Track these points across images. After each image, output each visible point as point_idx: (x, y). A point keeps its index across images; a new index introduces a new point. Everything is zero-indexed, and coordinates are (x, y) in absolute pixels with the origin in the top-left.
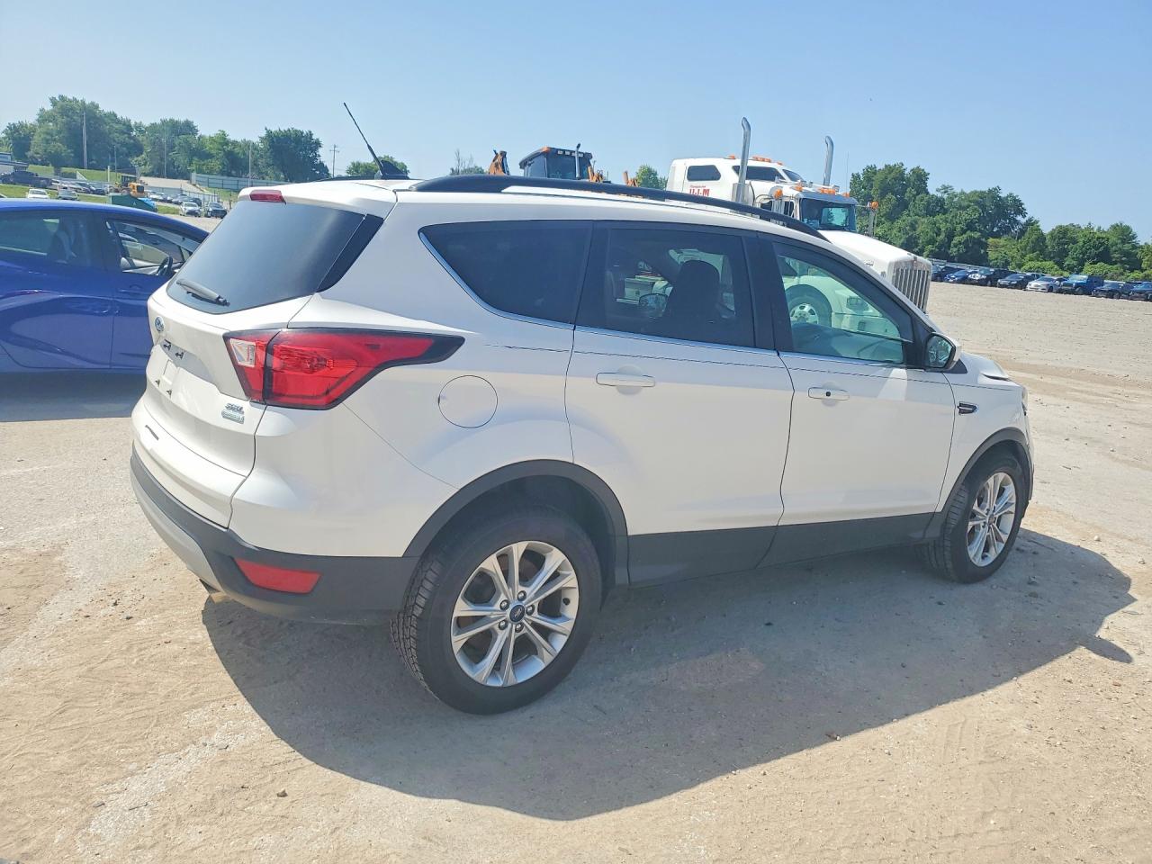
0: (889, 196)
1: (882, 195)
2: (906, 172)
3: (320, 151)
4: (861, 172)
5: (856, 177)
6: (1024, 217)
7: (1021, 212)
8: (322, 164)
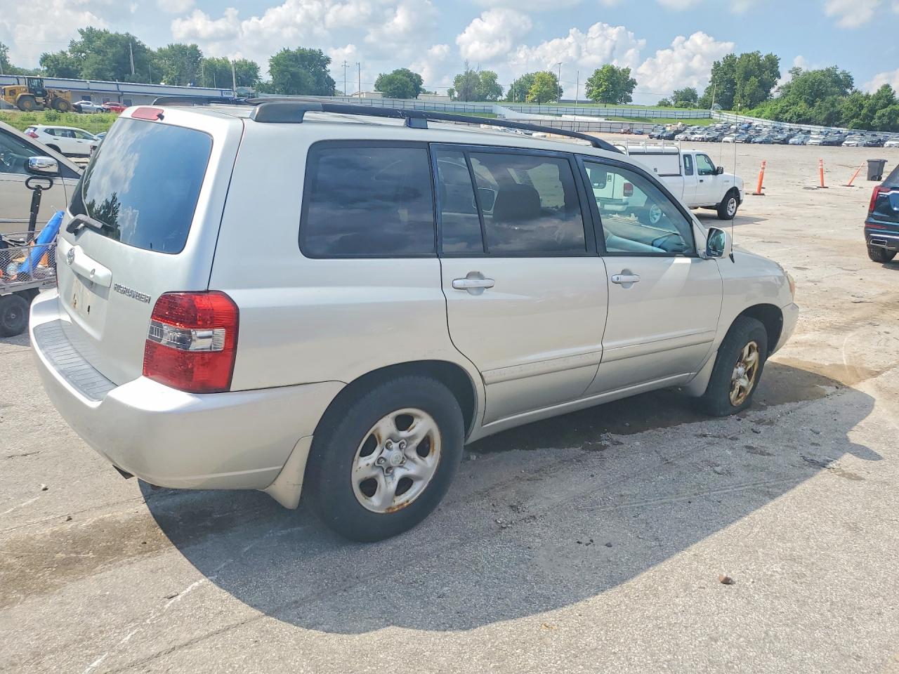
0: (753, 78)
1: (746, 77)
2: (761, 58)
3: (328, 67)
4: (721, 60)
5: (717, 65)
6: (851, 89)
7: (849, 85)
8: (329, 77)
